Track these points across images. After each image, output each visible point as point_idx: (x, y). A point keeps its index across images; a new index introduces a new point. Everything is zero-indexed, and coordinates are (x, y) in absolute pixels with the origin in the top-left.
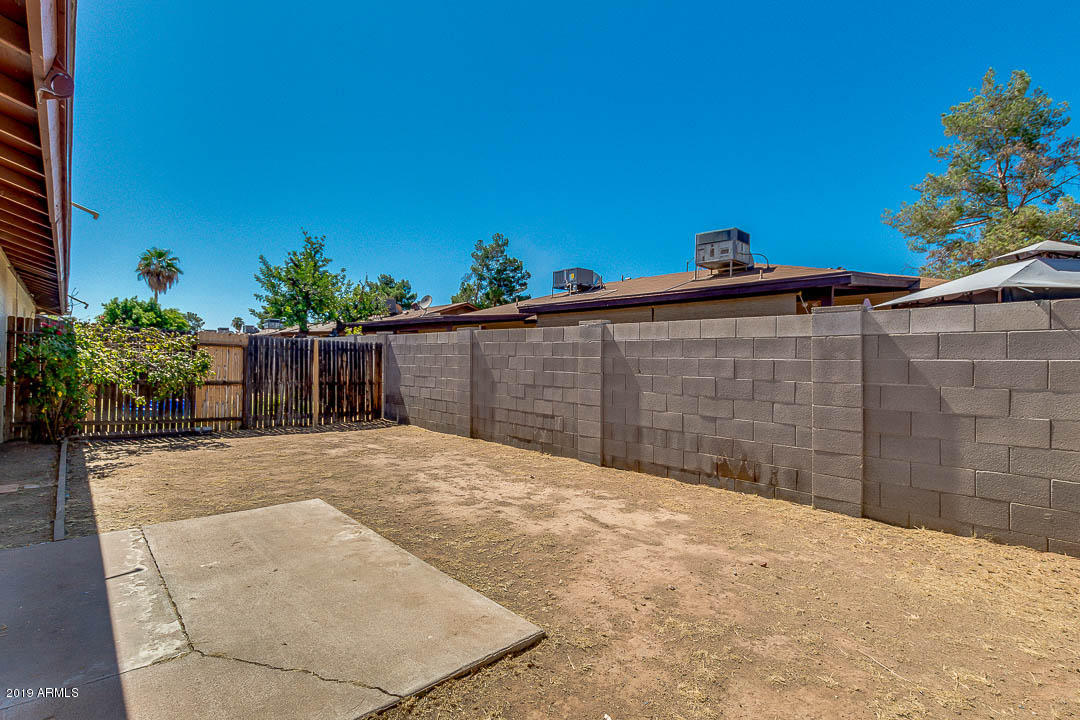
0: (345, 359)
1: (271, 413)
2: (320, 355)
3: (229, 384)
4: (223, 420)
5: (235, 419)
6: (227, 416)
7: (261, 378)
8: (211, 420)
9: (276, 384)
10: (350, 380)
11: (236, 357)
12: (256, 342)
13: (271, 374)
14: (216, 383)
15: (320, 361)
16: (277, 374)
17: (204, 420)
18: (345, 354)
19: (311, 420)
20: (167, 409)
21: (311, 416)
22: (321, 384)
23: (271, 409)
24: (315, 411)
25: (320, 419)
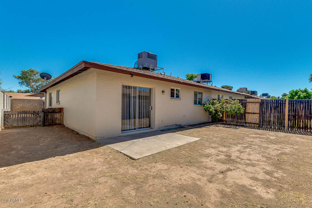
0: (302, 106)
1: (268, 124)
2: (289, 104)
3: (255, 113)
4: (253, 123)
5: (257, 124)
6: (254, 123)
7: (265, 112)
8: (250, 123)
9: (270, 114)
10: (305, 114)
11: (258, 105)
12: (263, 101)
13: (268, 111)
14: (251, 113)
15: (289, 107)
16: (270, 111)
17: (248, 123)
18: (302, 104)
19: (284, 128)
20: (239, 119)
21: (284, 127)
22: (289, 116)
23: (268, 122)
24: (286, 125)
25: (288, 128)
